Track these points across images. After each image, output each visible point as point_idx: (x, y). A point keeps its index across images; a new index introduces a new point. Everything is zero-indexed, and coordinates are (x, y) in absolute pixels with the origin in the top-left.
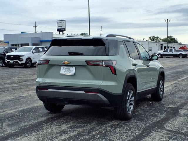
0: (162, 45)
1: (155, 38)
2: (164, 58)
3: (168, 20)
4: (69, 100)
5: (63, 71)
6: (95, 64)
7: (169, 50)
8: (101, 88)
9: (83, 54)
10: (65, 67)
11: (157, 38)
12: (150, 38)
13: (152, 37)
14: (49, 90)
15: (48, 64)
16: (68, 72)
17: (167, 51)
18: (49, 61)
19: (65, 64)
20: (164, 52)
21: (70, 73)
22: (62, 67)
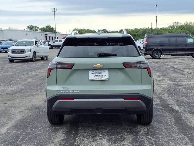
0: (47, 35)
1: (33, 27)
2: (54, 48)
3: (54, 9)
4: (103, 109)
5: (92, 76)
6: (133, 66)
7: (58, 41)
8: (141, 93)
9: (116, 55)
10: (95, 71)
11: (35, 27)
12: (28, 27)
13: (30, 26)
14: (75, 100)
15: (71, 68)
16: (100, 77)
17: (57, 41)
18: (74, 64)
19: (96, 67)
20: (54, 42)
21: (103, 78)
22: (90, 72)
